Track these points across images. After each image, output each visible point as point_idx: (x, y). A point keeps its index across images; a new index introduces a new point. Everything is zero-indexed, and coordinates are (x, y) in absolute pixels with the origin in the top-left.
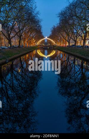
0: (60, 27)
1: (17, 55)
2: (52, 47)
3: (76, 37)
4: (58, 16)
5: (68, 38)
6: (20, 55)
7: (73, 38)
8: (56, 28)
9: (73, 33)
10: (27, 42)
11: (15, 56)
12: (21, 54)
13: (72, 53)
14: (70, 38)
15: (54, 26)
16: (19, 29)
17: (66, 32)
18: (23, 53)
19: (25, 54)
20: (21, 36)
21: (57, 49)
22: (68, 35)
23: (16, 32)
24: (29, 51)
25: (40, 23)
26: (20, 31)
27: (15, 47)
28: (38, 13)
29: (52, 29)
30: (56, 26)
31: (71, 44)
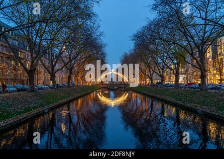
0: (136, 55)
1: (65, 100)
2: (123, 86)
3: (163, 69)
4: (132, 38)
5: (150, 72)
6: (68, 99)
7: (158, 71)
8: (128, 56)
9: (156, 64)
10: (81, 78)
11: (60, 102)
12: (71, 98)
13: (158, 96)
14: (152, 72)
15: (126, 54)
16: (70, 58)
17: (145, 63)
18: (74, 97)
19: (77, 99)
20: (73, 68)
21: (131, 90)
22: (149, 67)
23: (64, 62)
24: (84, 93)
25: (103, 49)
26: (71, 61)
27: (60, 87)
28: (101, 35)
29: (123, 58)
30: (129, 53)
31: (155, 82)
